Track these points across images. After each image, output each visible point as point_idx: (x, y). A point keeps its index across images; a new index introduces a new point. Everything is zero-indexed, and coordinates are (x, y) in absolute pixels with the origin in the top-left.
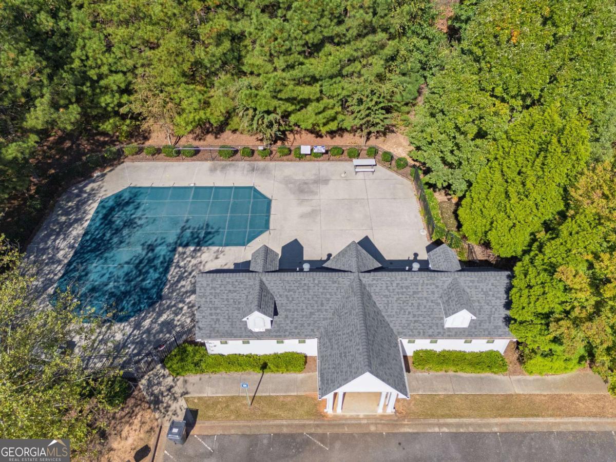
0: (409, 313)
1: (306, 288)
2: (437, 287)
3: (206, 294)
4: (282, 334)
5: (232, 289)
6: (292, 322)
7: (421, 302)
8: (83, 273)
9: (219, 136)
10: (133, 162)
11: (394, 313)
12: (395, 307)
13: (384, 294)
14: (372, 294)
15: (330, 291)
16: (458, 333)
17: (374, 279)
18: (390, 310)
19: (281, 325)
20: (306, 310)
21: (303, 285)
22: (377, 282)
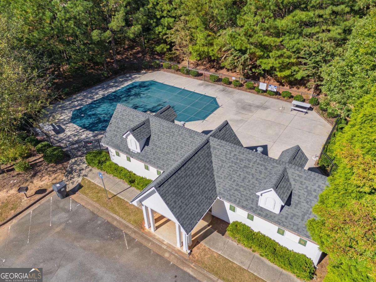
0: (234, 181)
1: (172, 134)
2: (266, 169)
3: (118, 117)
4: (145, 159)
5: (131, 119)
6: (154, 154)
7: (248, 176)
8: (97, 107)
9: (218, 71)
10: (164, 71)
11: (223, 176)
12: (225, 172)
13: (222, 158)
14: (213, 155)
15: (186, 142)
16: (269, 216)
17: (218, 145)
18: (220, 172)
19: (147, 153)
20: (165, 149)
21: (171, 131)
22: (220, 148)
